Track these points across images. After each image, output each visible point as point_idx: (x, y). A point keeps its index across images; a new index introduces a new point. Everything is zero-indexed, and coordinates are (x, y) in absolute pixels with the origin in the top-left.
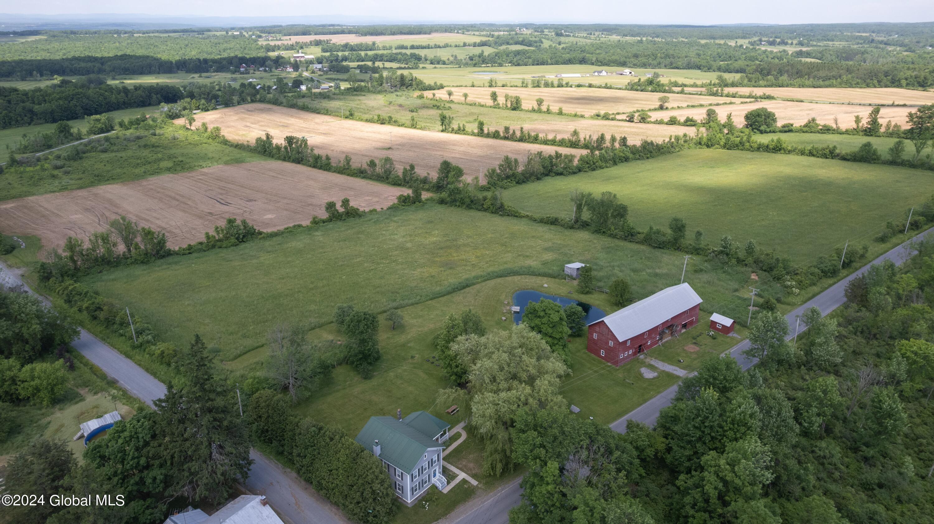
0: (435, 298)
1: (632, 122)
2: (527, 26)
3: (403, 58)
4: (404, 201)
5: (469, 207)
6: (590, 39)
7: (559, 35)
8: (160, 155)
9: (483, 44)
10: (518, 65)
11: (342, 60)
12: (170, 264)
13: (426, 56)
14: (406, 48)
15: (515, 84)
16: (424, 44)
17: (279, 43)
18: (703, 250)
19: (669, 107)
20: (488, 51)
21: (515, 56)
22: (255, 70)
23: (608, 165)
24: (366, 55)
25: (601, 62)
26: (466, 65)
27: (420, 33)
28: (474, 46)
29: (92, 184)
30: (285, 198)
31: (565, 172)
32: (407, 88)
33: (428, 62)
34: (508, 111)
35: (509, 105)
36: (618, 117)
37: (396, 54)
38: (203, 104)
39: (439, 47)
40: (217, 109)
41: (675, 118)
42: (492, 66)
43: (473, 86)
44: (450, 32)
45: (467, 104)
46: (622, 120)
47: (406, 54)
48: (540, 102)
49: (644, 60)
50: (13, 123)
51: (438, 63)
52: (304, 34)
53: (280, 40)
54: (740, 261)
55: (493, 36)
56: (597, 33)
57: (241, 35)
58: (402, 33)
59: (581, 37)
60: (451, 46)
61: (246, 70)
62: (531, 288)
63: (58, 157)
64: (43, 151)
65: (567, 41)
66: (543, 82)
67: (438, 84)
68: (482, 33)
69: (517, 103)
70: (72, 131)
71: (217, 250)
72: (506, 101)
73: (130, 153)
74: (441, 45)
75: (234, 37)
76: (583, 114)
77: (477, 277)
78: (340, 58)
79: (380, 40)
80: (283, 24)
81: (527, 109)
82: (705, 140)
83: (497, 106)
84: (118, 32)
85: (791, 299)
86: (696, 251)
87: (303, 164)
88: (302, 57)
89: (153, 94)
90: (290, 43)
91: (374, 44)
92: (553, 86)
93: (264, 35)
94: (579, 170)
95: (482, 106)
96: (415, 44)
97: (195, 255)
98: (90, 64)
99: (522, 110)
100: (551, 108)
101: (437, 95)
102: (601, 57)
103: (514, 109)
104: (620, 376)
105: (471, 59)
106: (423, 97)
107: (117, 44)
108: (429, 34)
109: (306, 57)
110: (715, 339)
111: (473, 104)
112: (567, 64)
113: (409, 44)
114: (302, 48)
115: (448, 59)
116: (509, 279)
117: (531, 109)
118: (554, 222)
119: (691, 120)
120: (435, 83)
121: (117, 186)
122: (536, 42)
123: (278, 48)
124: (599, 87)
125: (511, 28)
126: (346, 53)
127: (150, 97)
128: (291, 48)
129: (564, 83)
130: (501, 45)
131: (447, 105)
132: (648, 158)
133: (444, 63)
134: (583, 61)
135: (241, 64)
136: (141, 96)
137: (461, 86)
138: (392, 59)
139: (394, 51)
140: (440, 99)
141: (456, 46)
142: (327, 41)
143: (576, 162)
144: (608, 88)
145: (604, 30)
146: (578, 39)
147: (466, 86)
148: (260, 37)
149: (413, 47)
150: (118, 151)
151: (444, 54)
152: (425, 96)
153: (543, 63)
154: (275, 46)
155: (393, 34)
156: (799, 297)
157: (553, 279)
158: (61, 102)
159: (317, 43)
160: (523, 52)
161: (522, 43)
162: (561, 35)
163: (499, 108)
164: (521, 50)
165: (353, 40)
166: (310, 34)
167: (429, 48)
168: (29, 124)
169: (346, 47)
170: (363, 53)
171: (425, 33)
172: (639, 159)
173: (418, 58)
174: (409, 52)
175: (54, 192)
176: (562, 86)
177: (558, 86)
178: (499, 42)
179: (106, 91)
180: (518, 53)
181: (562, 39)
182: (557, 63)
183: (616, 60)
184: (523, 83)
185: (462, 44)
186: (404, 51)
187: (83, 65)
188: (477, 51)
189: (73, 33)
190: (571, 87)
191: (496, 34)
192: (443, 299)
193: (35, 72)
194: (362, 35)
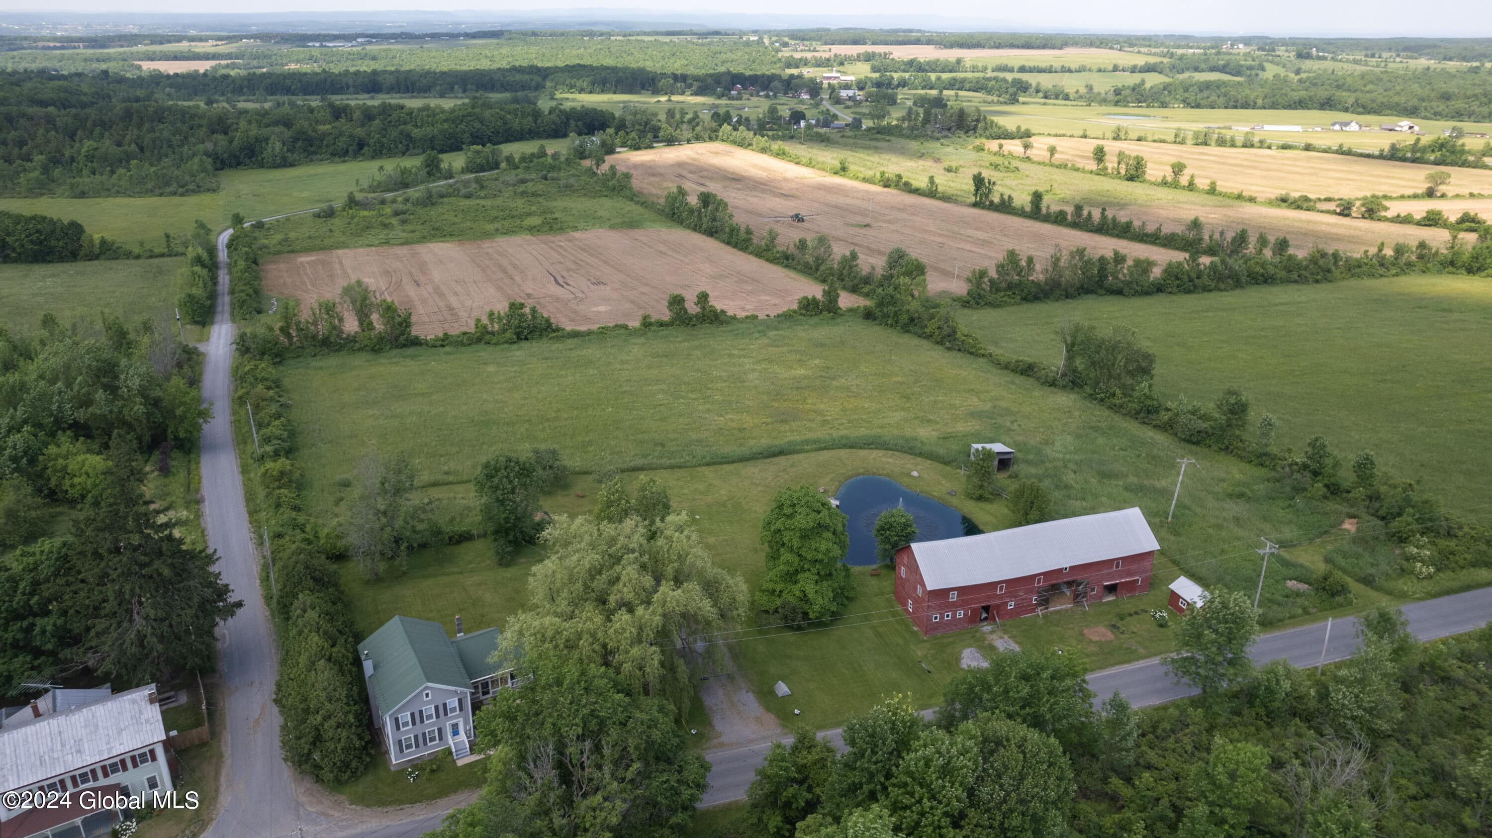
0: (714, 464)
1: (1347, 215)
2: (1247, 41)
3: (997, 86)
4: (809, 307)
5: (906, 329)
6: (1366, 65)
7: (1300, 56)
8: (534, 208)
9: (1149, 69)
10: (1198, 106)
11: (898, 85)
12: (404, 357)
13: (1038, 84)
14: (1011, 70)
15: (1163, 137)
16: (1043, 65)
17: (809, 55)
18: (1273, 458)
19: (1450, 194)
20: (1153, 80)
21: (1201, 91)
22: (752, 95)
23: (1222, 286)
24: (939, 79)
25: (1364, 107)
26: (1104, 101)
27: (1044, 47)
28: (1133, 72)
29: (423, 239)
30: (647, 285)
31: (1126, 290)
32: (967, 132)
33: (1041, 95)
34: (1118, 181)
35: (1123, 172)
36: (1320, 206)
37: (989, 79)
38: (633, 139)
39: (1070, 71)
40: (652, 147)
41: (1439, 213)
42: (1148, 106)
43: (1085, 137)
44: (1098, 47)
45: (1052, 165)
46: (1328, 212)
47: (1005, 80)
48: (1178, 169)
49: (1460, 104)
50: (385, 151)
51: (1057, 97)
52: (855, 42)
53: (815, 50)
54: (1334, 490)
55: (1172, 55)
56: (1385, 55)
57: (760, 42)
58: (1012, 46)
59: (1348, 61)
60: (1090, 70)
61: (739, 94)
62: (888, 475)
63: (407, 200)
64: (397, 190)
65: (1314, 68)
66: (1215, 136)
67: (1023, 129)
68: (1154, 50)
69: (1137, 169)
70: (442, 166)
71: (482, 346)
72: (1119, 163)
73: (499, 201)
74: (1073, 67)
75: (748, 44)
76: (1254, 195)
77: (807, 442)
78: (895, 82)
79: (970, 56)
80: (833, 28)
81: (1153, 180)
82: (1466, 257)
83: (1102, 172)
84: (591, 34)
85: (1403, 585)
86: (1262, 459)
87: (717, 238)
88: (836, 78)
89: (572, 121)
90: (826, 55)
91: (959, 61)
92: (1233, 145)
93: (792, 42)
94: (1159, 289)
95: (1077, 170)
96: (1028, 64)
97: (447, 349)
98: (527, 77)
99: (1144, 181)
100: (1197, 181)
101: (1005, 147)
102: (1364, 98)
103: (1131, 179)
104: (920, 654)
105: (1117, 92)
106: (983, 150)
107: (582, 50)
108: (1060, 48)
109: (842, 78)
110: (1161, 626)
111: (1063, 166)
112: (1295, 108)
113: (1016, 64)
114: (842, 64)
115: (1077, 92)
116: (863, 453)
117: (1159, 180)
118: (1027, 370)
119: (1473, 220)
120: (1019, 128)
121: (448, 245)
122: (1250, 68)
123: (805, 62)
124: (1325, 151)
125: (1217, 42)
126: (907, 75)
127: (566, 124)
128: (825, 63)
129: (1256, 140)
130: (1183, 71)
131: (1015, 163)
132: (1317, 281)
133: (1067, 98)
134: (1327, 104)
135: (734, 84)
136: (554, 123)
137: (1064, 135)
138: (978, 87)
139: (990, 74)
140: (1010, 153)
141: (1100, 70)
142: (885, 54)
143: (1156, 273)
144: (1343, 153)
145: (1406, 49)
146: (1340, 64)
147: (1071, 136)
148: (786, 45)
149: (1022, 69)
150: (485, 197)
151: (1072, 84)
152: (986, 147)
153: (1246, 106)
154: (801, 60)
155: (998, 46)
156: (1425, 583)
157: (941, 466)
158: (446, 126)
159: (869, 57)
160: (1218, 85)
161: (1223, 69)
162: (1308, 56)
163: (1105, 175)
164: (1215, 81)
165: (925, 53)
166: (865, 44)
167: (1050, 72)
168: (404, 154)
169: (911, 65)
170: (933, 76)
171: (1053, 47)
172: (1296, 282)
173: (1023, 87)
174: (1009, 77)
175: (371, 246)
176: (1252, 146)
177: (1244, 146)
178: (1181, 65)
179: (509, 113)
180: (1207, 86)
181: (1307, 64)
182: (1274, 106)
183: (1398, 104)
184: (1176, 136)
185: (1111, 68)
186: (1001, 75)
187: (518, 77)
188: (1133, 79)
189: (534, 34)
190: (1269, 147)
191: (1180, 52)
192: (727, 468)
193: (456, 87)
194: (946, 47)
